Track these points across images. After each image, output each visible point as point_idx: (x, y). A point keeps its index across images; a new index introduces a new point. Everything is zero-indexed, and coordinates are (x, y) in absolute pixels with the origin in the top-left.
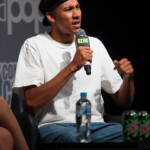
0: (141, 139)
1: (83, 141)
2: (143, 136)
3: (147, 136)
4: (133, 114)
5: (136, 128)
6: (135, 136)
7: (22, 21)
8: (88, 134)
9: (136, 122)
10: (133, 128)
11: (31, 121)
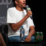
0: (40, 41)
1: (22, 41)
2: (41, 40)
3: (42, 40)
4: (38, 33)
5: (39, 37)
6: (38, 40)
7: (3, 4)
8: (24, 39)
9: (39, 35)
10: (38, 37)
11: (6, 35)
